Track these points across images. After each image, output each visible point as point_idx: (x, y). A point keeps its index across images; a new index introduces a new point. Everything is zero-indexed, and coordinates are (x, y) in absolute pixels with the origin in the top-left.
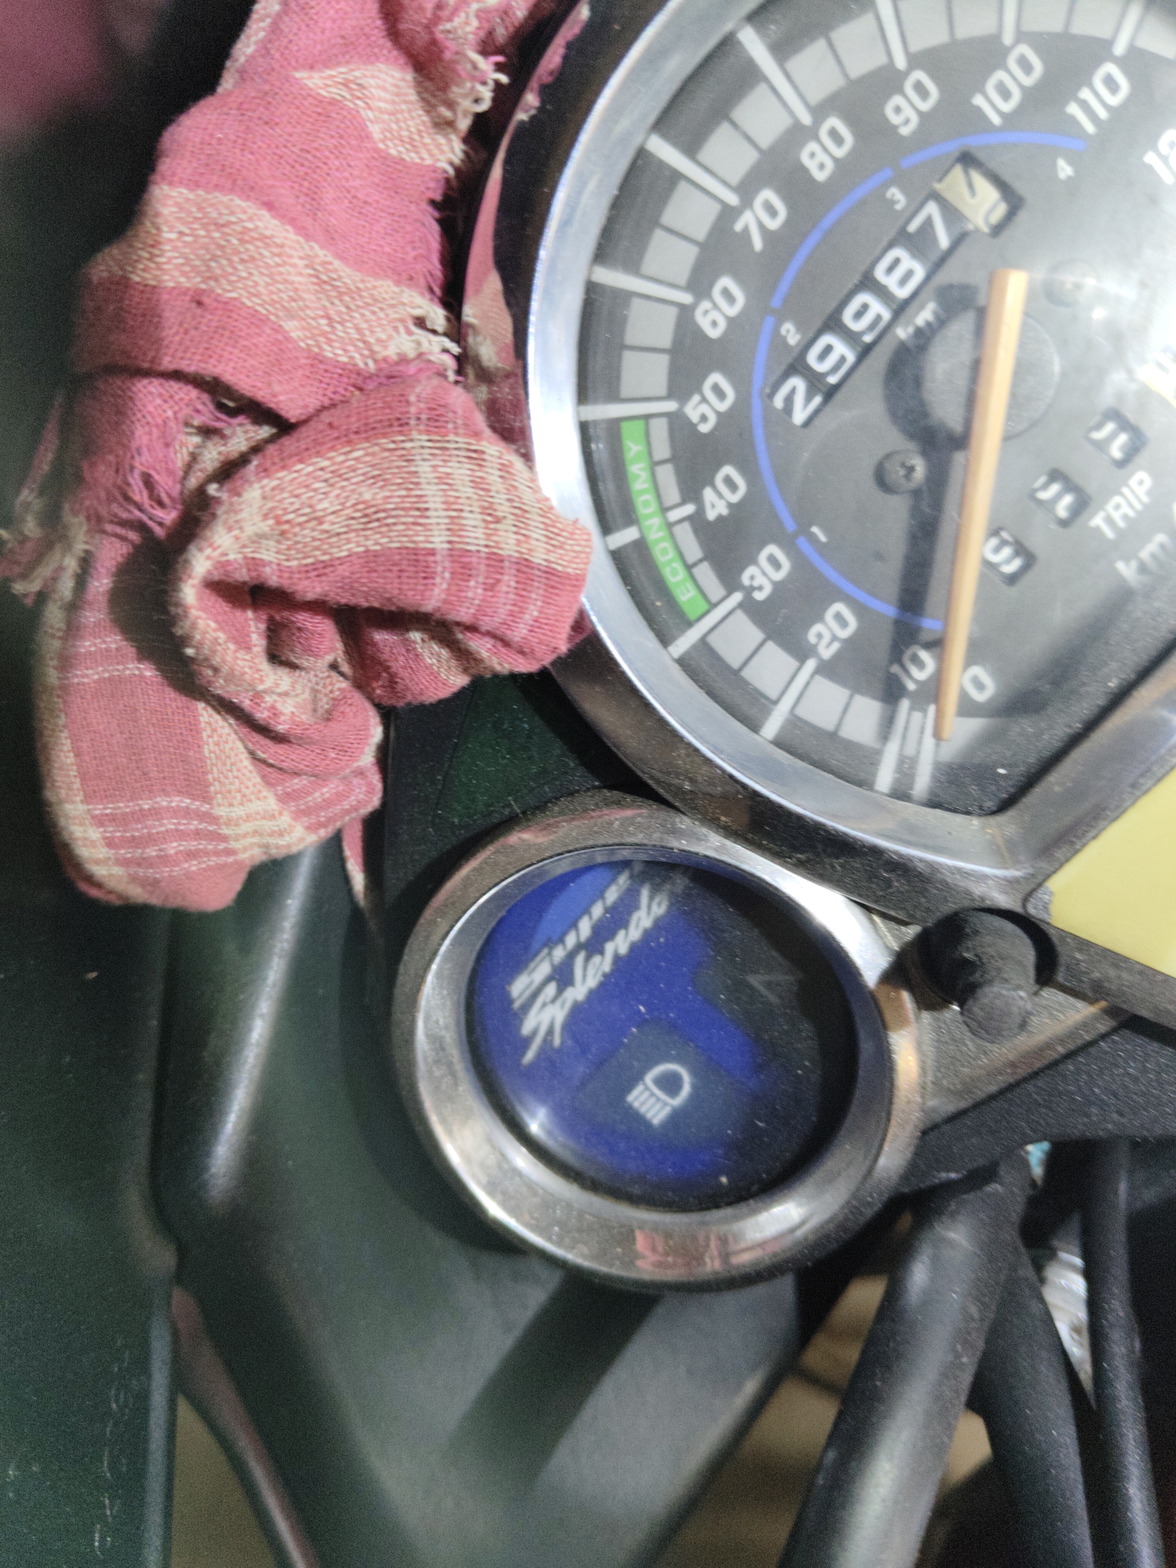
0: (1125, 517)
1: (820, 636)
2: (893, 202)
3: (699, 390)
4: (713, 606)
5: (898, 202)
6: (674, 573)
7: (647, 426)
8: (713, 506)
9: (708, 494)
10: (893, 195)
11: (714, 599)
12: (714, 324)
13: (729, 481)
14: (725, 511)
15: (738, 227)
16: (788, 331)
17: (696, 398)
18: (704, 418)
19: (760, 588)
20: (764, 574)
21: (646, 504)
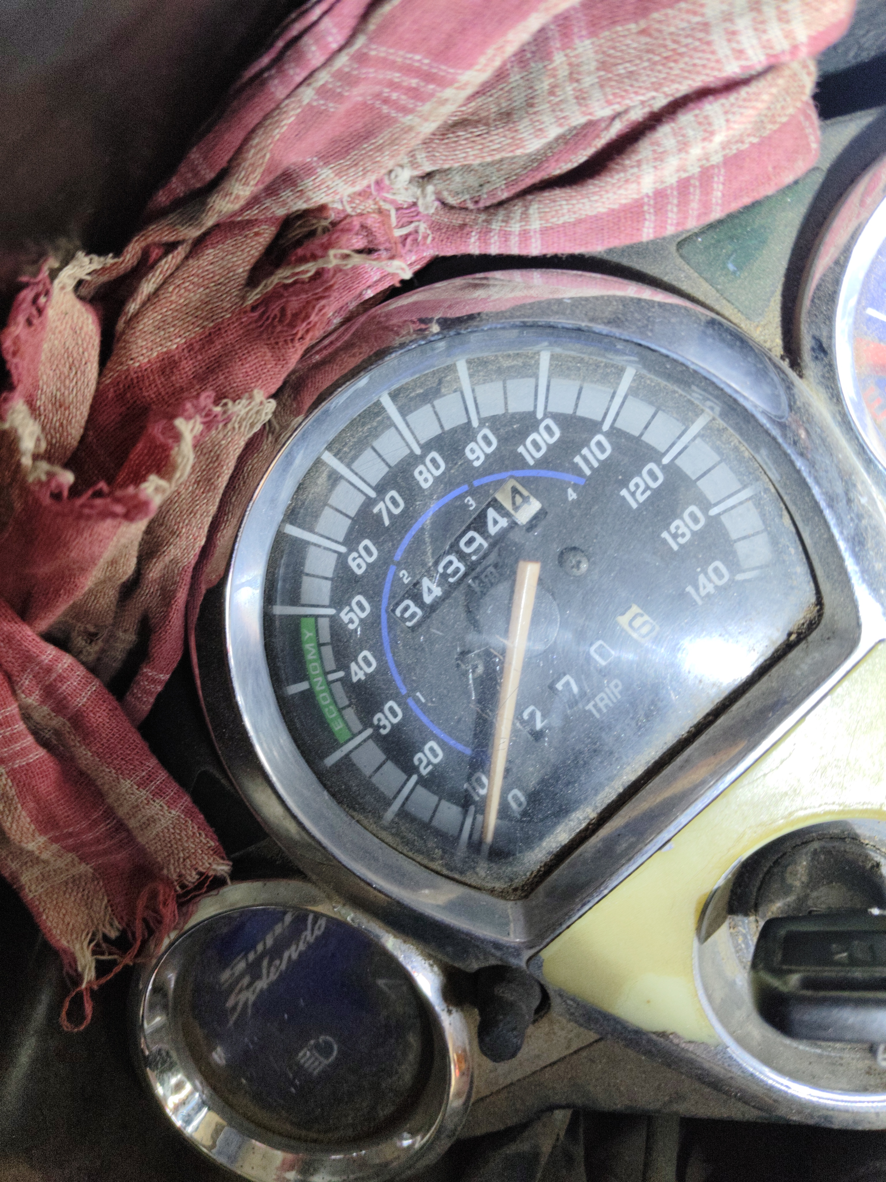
7: (316, 622)
8: (356, 674)
9: (353, 666)
14: (363, 678)
15: (376, 510)
18: (351, 621)
21: (315, 669)
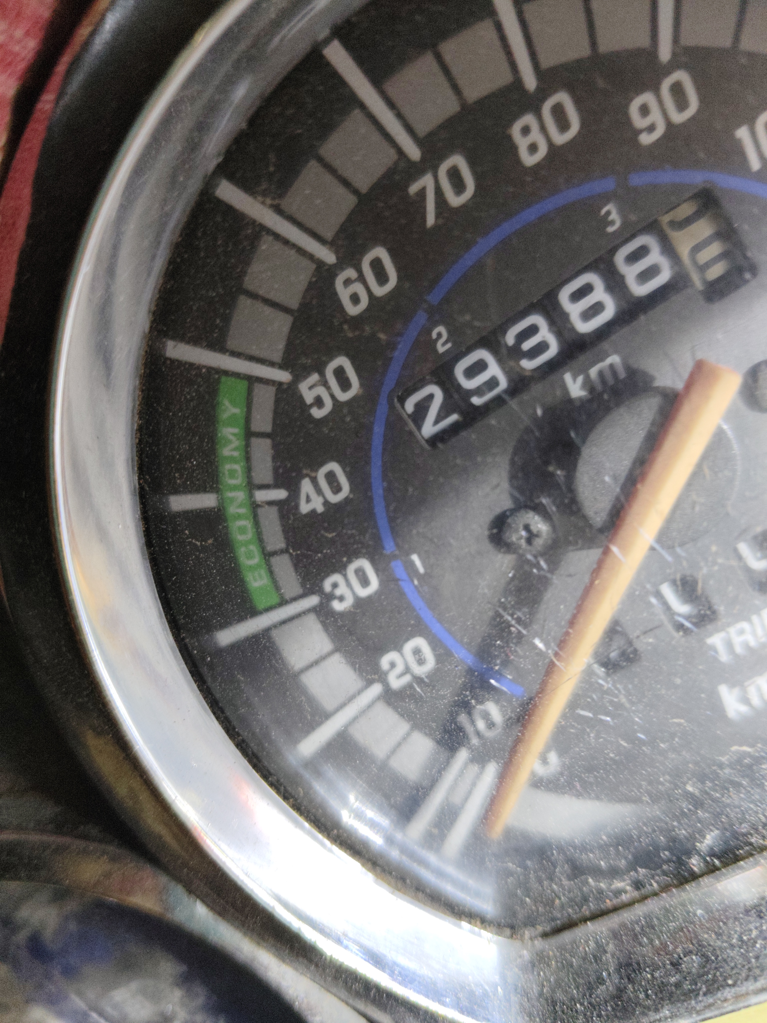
0: (747, 646)
1: (393, 665)
2: (605, 221)
3: (320, 369)
4: (283, 602)
5: (612, 223)
6: (249, 556)
10: (608, 213)
11: (288, 594)
12: (355, 299)
13: (331, 477)
16: (440, 335)
17: (315, 377)
19: (341, 599)
20: (349, 584)
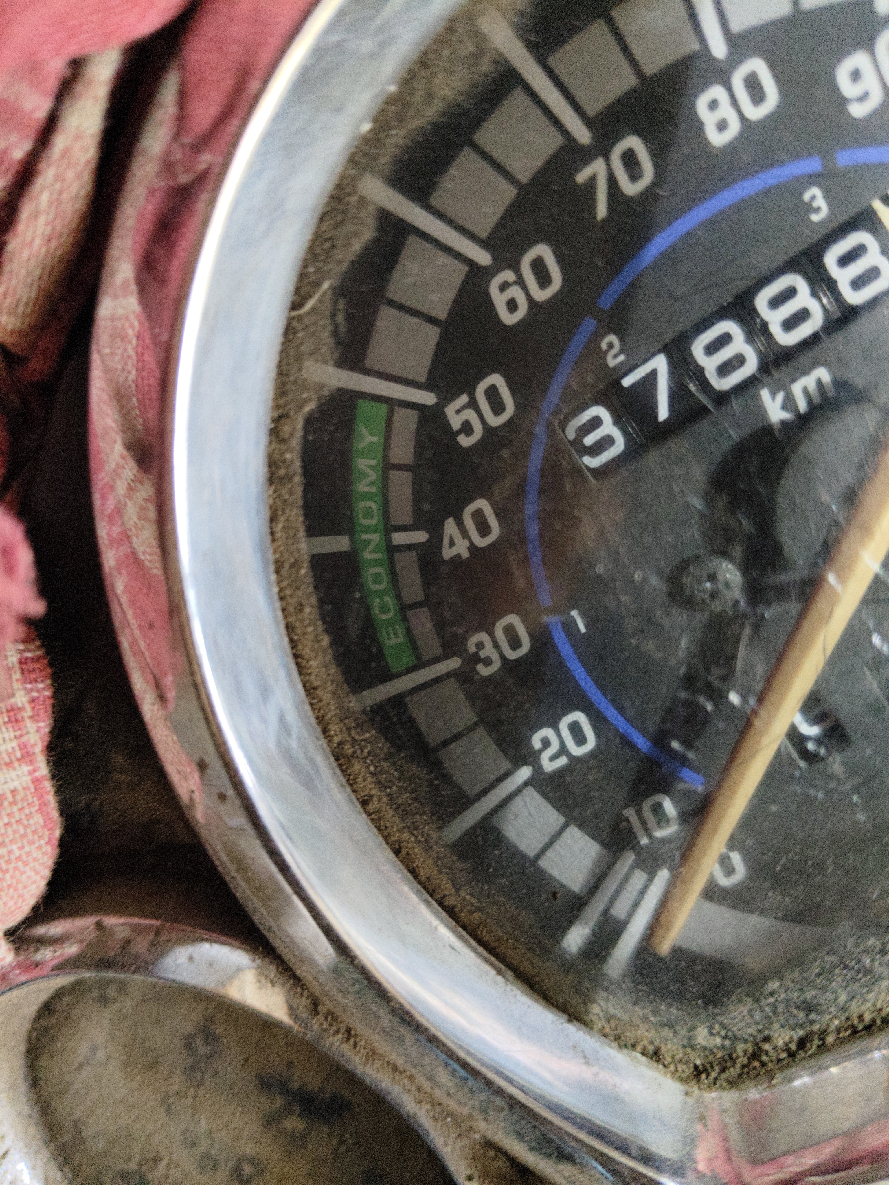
1: (546, 744)
2: (809, 209)
3: (469, 389)
4: (420, 665)
5: (817, 210)
6: (384, 609)
10: (812, 198)
11: (427, 655)
12: (512, 305)
13: (479, 517)
16: (611, 346)
17: (464, 399)
19: (488, 662)
20: (496, 645)
